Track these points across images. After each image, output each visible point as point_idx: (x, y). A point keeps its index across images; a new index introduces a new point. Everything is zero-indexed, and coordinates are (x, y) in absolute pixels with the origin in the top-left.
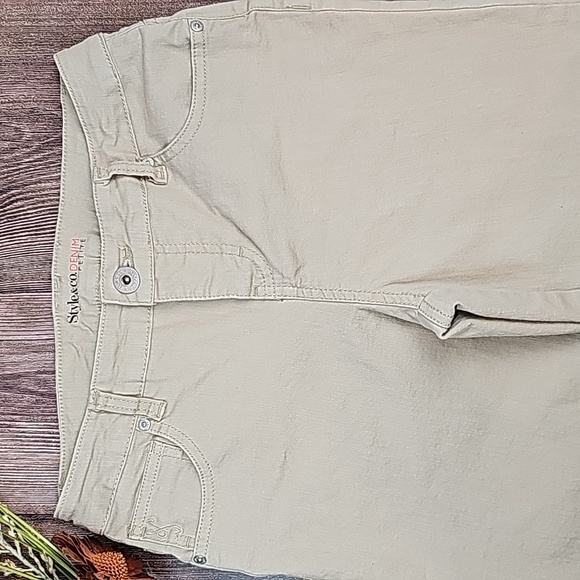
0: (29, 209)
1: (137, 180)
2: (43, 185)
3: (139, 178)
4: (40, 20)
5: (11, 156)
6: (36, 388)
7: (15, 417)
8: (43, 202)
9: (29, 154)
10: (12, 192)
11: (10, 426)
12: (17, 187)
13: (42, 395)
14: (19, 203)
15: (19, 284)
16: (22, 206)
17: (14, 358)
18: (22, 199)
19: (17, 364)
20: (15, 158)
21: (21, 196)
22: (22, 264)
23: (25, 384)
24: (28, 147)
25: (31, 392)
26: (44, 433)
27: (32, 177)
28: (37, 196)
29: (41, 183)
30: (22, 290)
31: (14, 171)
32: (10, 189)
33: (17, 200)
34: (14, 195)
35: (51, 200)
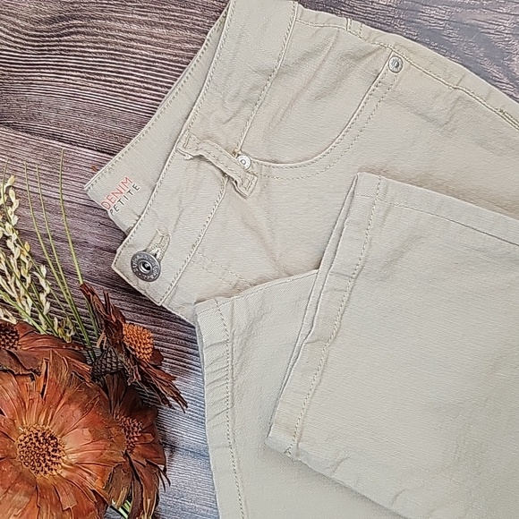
0: (89, 47)
1: (220, 176)
2: (113, 23)
3: (224, 174)
8: (107, 43)
10: (75, 22)
12: (81, 18)
14: (79, 37)
15: (53, 128)
16: (82, 42)
18: (83, 33)
21: (83, 30)
22: (62, 108)
27: (102, 11)
28: (102, 35)
29: (110, 20)
30: (53, 137)
32: (73, 18)
33: (79, 33)
34: (76, 26)
35: (116, 44)
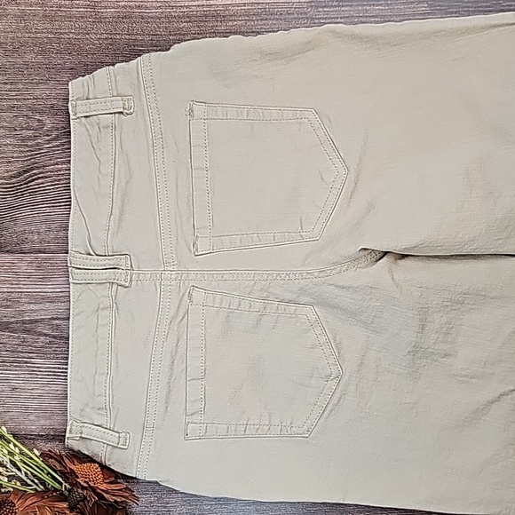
0: (48, 186)
2: (60, 166)
4: (61, 33)
5: (34, 143)
6: (50, 332)
7: (31, 355)
8: (59, 180)
9: (49, 142)
10: (34, 172)
11: (27, 362)
12: (38, 168)
13: (54, 337)
14: (40, 181)
15: (38, 246)
16: (42, 183)
17: (32, 307)
18: (42, 177)
19: (35, 311)
20: (37, 144)
21: (41, 175)
22: (40, 231)
23: (41, 328)
24: (48, 135)
25: (46, 335)
26: (55, 368)
27: (51, 160)
28: (55, 176)
29: (58, 165)
30: (40, 251)
31: (36, 154)
32: (32, 169)
33: (39, 178)
34: (35, 174)
